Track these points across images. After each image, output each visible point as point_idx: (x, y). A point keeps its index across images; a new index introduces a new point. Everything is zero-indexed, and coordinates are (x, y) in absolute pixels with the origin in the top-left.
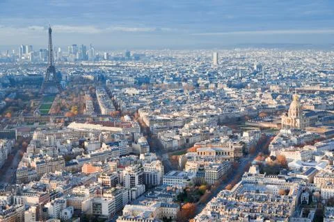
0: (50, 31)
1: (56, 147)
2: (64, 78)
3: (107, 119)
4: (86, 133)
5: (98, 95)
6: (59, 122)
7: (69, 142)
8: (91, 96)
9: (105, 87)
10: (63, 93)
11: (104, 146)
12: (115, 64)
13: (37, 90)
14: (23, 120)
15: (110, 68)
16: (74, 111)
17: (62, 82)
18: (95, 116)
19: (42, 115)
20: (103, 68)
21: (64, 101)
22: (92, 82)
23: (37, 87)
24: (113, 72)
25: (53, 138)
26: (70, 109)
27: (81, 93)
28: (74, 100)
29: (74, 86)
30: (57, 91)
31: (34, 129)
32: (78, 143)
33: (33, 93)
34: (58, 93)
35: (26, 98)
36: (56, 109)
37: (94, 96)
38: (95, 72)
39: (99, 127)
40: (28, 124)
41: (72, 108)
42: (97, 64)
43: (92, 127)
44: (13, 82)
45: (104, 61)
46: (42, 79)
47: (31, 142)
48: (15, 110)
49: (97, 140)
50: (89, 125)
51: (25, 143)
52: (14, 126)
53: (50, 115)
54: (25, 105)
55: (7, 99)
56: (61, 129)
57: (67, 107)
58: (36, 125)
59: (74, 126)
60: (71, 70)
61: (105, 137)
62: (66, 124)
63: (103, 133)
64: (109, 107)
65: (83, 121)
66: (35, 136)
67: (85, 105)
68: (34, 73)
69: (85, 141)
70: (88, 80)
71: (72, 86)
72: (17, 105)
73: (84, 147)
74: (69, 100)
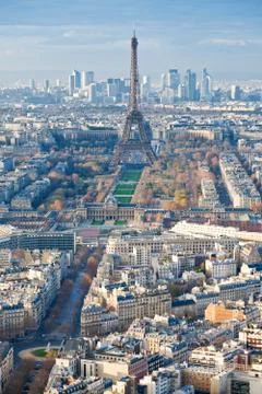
0: (135, 43)
1: (152, 268)
2: (156, 135)
3: (245, 218)
4: (208, 244)
5: (223, 170)
6: (153, 220)
7: (175, 259)
8: (211, 170)
9: (237, 154)
10: (157, 165)
11: (245, 269)
12: (252, 109)
13: (106, 158)
14: (84, 214)
15: (246, 117)
16: (179, 199)
17: (153, 143)
18: (222, 210)
19: (119, 205)
20: (230, 116)
21: (158, 180)
22: (211, 144)
23: (106, 152)
24: (250, 124)
25: (145, 250)
26: (172, 196)
27: (192, 165)
28: (179, 179)
29: (176, 151)
30: (145, 159)
31: (107, 233)
32: (192, 262)
33: (99, 164)
34: (148, 165)
35: (86, 173)
36: (145, 197)
37: (216, 171)
38: (216, 124)
39: (232, 232)
40: (94, 222)
41: (176, 193)
42: (218, 109)
43: (217, 231)
44: (60, 141)
45: (232, 103)
46: (115, 137)
47: (105, 257)
48: (67, 196)
49: (231, 257)
50: (213, 227)
51: (91, 259)
52: (68, 225)
53: (134, 205)
54: (87, 186)
55: (53, 174)
56: (159, 234)
57: (166, 190)
58: (109, 224)
59: (183, 228)
60: (169, 120)
61: (246, 252)
62: (168, 224)
63: (241, 244)
64: (247, 193)
65: (200, 221)
66: (111, 245)
67: (199, 187)
68: (100, 125)
69: (207, 258)
70: (203, 139)
71: (173, 150)
72: (71, 185)
73: (204, 271)
74: (169, 177)
